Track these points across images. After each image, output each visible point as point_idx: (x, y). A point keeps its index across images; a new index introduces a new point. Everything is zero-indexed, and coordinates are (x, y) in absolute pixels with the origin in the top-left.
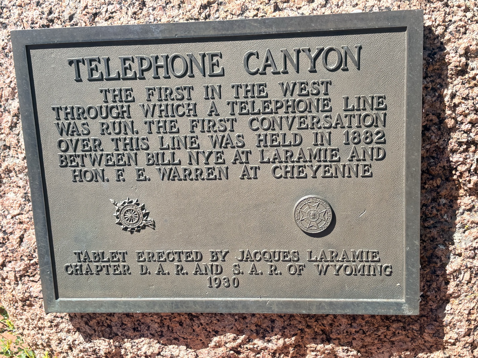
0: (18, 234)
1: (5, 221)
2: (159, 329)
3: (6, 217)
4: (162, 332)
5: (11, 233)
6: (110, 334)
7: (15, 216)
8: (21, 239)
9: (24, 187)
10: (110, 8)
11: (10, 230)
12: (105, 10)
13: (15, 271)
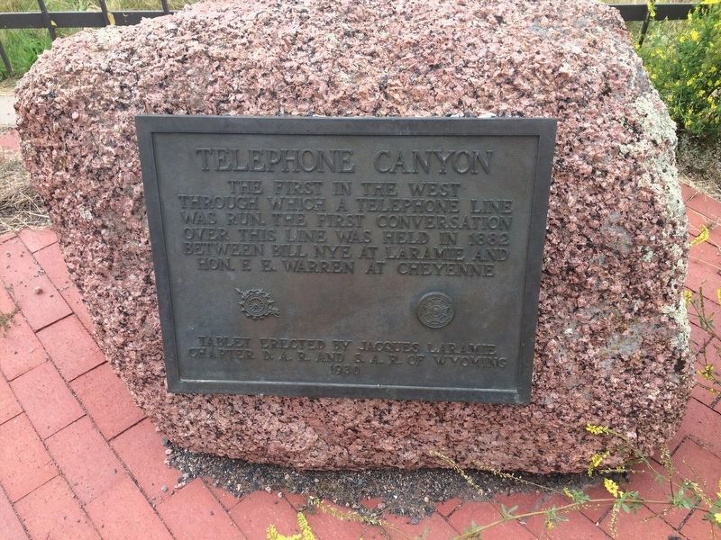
0: (139, 316)
1: (126, 302)
2: (280, 408)
3: (127, 299)
4: (282, 411)
5: (132, 315)
6: (232, 411)
7: (137, 298)
8: (143, 320)
9: (146, 270)
10: (239, 96)
11: (132, 311)
12: (233, 98)
13: (136, 351)
